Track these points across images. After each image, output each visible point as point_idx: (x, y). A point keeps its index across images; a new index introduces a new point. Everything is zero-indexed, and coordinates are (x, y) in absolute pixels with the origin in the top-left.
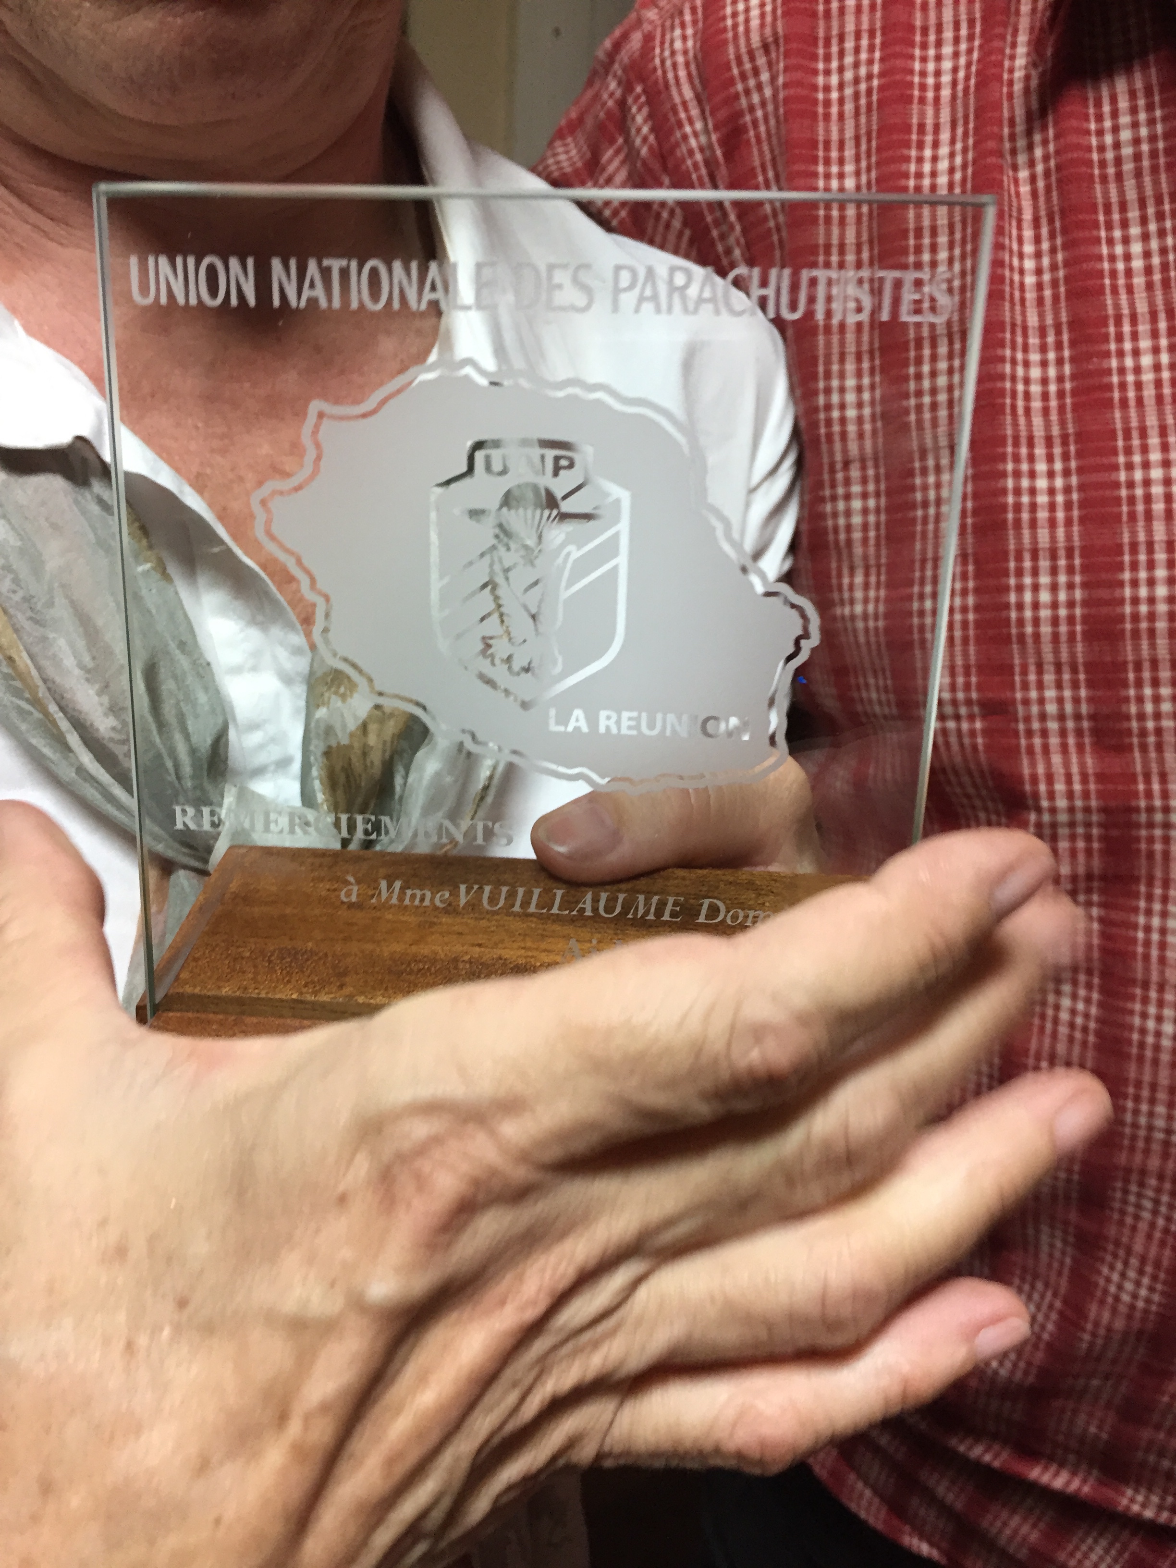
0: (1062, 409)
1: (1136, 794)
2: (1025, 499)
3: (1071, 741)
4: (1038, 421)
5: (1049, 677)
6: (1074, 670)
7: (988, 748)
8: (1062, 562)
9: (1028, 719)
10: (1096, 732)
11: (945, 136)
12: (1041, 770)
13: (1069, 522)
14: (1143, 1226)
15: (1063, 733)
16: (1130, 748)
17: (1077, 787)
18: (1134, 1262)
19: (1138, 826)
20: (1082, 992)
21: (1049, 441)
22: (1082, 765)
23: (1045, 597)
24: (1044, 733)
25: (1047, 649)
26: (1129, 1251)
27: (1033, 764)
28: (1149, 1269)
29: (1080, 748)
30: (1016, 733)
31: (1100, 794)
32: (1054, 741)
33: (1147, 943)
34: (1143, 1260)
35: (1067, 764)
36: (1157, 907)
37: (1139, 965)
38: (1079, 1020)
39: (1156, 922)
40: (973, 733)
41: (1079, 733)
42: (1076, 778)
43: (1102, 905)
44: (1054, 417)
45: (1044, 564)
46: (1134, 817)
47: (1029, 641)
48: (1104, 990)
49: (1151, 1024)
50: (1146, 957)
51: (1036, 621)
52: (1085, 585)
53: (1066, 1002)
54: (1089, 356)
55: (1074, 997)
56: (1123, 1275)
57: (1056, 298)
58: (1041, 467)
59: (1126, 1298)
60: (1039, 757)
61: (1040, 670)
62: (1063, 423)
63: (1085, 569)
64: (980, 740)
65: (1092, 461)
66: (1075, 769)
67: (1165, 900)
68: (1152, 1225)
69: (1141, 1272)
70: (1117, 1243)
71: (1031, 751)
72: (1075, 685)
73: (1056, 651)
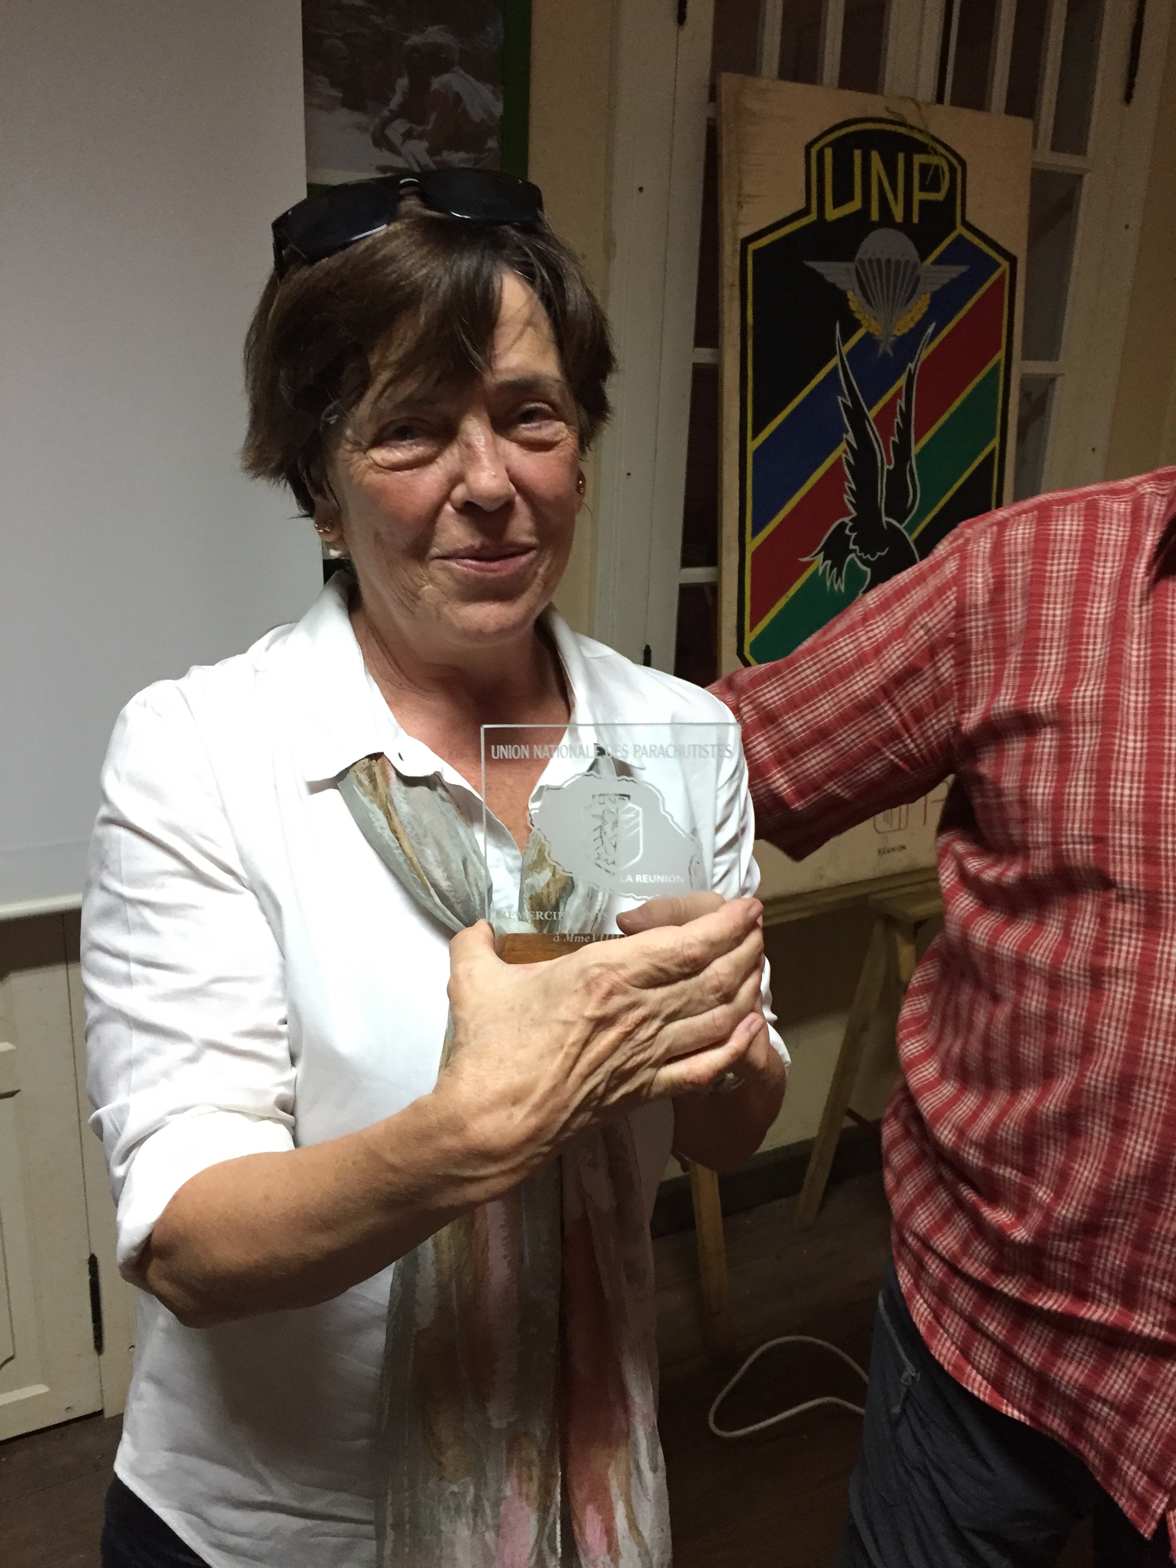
0: (1143, 714)
1: (1161, 885)
2: (1123, 749)
3: (1134, 858)
4: (1132, 718)
5: (1125, 828)
6: (1137, 826)
7: (1095, 858)
8: (1136, 778)
9: (1114, 846)
10: (1144, 855)
11: (1104, 599)
12: (1118, 870)
13: (1141, 762)
14: (1147, 1113)
15: (1130, 854)
16: (1160, 864)
17: (1134, 879)
18: (1142, 1133)
19: (1162, 901)
20: (1128, 984)
21: (1136, 727)
22: (1138, 870)
23: (1127, 792)
24: (1121, 853)
25: (1125, 814)
26: (1140, 1127)
27: (1115, 867)
28: (1149, 1136)
29: (1138, 862)
30: (1108, 852)
31: (1145, 884)
32: (1126, 857)
33: (1161, 959)
34: (1147, 1131)
35: (1131, 868)
36: (1168, 942)
37: (1157, 970)
38: (1125, 998)
39: (1167, 949)
40: (1088, 851)
41: (1137, 855)
42: (1134, 876)
43: (1144, 940)
44: (1139, 717)
45: (1128, 778)
46: (1160, 897)
47: (1117, 810)
48: (1139, 983)
49: (1159, 999)
50: (1160, 966)
51: (1121, 802)
52: (1146, 789)
53: (1120, 989)
54: (1157, 694)
55: (1124, 986)
56: (1136, 1142)
57: (1145, 668)
58: (1131, 737)
59: (1137, 1154)
60: (1118, 864)
61: (1121, 824)
62: (1143, 720)
63: (1146, 782)
64: (1091, 854)
65: (1155, 736)
66: (1134, 871)
67: (1172, 938)
68: (1152, 1111)
69: (1145, 1138)
70: (1134, 1125)
71: (1114, 861)
72: (1137, 832)
73: (1129, 816)
